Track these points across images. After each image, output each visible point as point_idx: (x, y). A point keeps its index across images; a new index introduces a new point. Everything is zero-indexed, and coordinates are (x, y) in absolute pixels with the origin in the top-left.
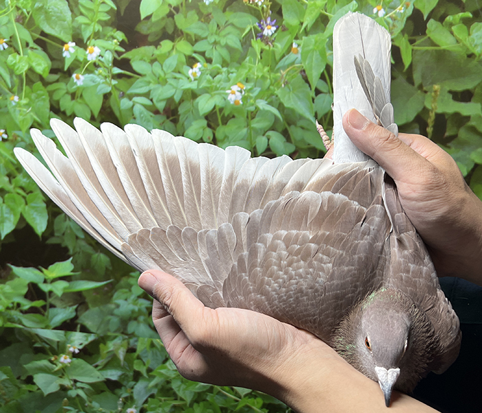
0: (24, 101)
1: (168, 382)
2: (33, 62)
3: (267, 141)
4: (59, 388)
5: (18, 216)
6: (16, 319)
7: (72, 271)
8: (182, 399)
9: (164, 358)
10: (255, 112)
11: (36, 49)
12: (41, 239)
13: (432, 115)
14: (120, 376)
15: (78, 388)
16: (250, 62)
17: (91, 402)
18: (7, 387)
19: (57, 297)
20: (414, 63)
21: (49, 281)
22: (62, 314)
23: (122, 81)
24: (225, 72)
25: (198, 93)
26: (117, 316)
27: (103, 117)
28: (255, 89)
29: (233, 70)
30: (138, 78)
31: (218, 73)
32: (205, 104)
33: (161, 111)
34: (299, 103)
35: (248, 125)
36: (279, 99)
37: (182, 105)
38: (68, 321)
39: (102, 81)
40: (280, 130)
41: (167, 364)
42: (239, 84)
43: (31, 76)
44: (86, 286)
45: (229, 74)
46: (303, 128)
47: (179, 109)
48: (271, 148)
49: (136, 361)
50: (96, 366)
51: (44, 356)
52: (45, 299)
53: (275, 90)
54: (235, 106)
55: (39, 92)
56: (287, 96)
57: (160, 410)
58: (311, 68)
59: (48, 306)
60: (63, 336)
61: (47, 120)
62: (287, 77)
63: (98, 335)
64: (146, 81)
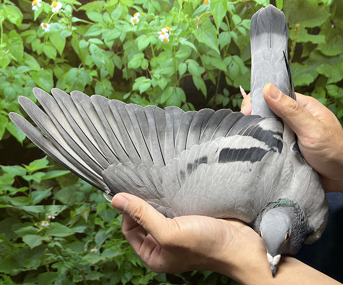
0: (3, 45)
1: (119, 229)
2: (7, 15)
3: (186, 66)
4: (41, 243)
5: (4, 131)
6: (7, 202)
9: (116, 215)
10: (178, 47)
11: (10, 4)
12: (22, 145)
13: (294, 44)
14: (85, 230)
15: (56, 241)
16: (175, 11)
17: (65, 249)
18: (3, 247)
19: (37, 184)
20: (284, 9)
21: (30, 173)
22: (41, 194)
23: (80, 27)
24: (157, 19)
25: (137, 34)
26: (82, 191)
27: (67, 54)
28: (178, 30)
29: (163, 17)
30: (92, 25)
31: (152, 20)
32: (143, 42)
33: (110, 48)
34: (208, 39)
35: (173, 56)
36: (195, 37)
37: (126, 43)
38: (46, 199)
39: (64, 28)
40: (196, 58)
42: (167, 27)
43: (7, 26)
44: (58, 174)
45: (160, 20)
46: (210, 56)
47: (124, 46)
48: (189, 71)
49: (96, 219)
50: (68, 226)
51: (29, 223)
52: (28, 186)
53: (192, 31)
54: (164, 43)
55: (14, 38)
56: (200, 34)
57: (113, 248)
58: (217, 14)
59: (30, 190)
60: (43, 209)
61: (22, 59)
62: (201, 21)
63: (69, 205)
64: (98, 27)
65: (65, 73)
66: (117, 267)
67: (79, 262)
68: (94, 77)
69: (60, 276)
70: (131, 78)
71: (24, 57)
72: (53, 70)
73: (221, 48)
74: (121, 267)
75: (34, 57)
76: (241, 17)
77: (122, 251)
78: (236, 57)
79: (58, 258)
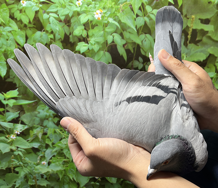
1: (62, 150)
3: (113, 38)
4: (9, 150)
7: (18, 95)
8: (68, 158)
9: (60, 138)
10: (107, 24)
12: (3, 79)
13: (191, 30)
14: (39, 146)
15: (19, 151)
17: (25, 158)
19: (10, 107)
20: (183, 4)
21: (6, 99)
22: (12, 115)
23: (44, 5)
24: (94, 4)
25: (80, 13)
26: (39, 117)
27: (35, 22)
28: (108, 12)
29: (98, 3)
30: (52, 4)
31: (90, 4)
32: (84, 19)
33: (63, 21)
34: (128, 20)
35: (104, 30)
36: (119, 18)
37: (73, 18)
38: (15, 119)
39: (35, 5)
40: (119, 33)
41: (62, 141)
42: (100, 10)
44: (24, 102)
45: (95, 5)
46: (130, 33)
47: (71, 20)
48: (115, 42)
49: (47, 139)
50: (28, 141)
51: (3, 135)
52: (4, 108)
53: (117, 14)
54: (98, 20)
55: (4, 8)
56: (123, 17)
57: (57, 163)
58: (135, 4)
59: (6, 111)
60: (12, 125)
61: (8, 22)
62: (123, 8)
63: (29, 126)
64: (56, 6)
65: (33, 34)
66: (59, 179)
67: (34, 169)
68: (51, 39)
69: (20, 177)
70: (75, 42)
71: (9, 21)
72: (26, 31)
73: (138, 28)
74: (61, 179)
75: (15, 22)
76: (152, 7)
77: (63, 167)
78: (148, 35)
79: (20, 164)
